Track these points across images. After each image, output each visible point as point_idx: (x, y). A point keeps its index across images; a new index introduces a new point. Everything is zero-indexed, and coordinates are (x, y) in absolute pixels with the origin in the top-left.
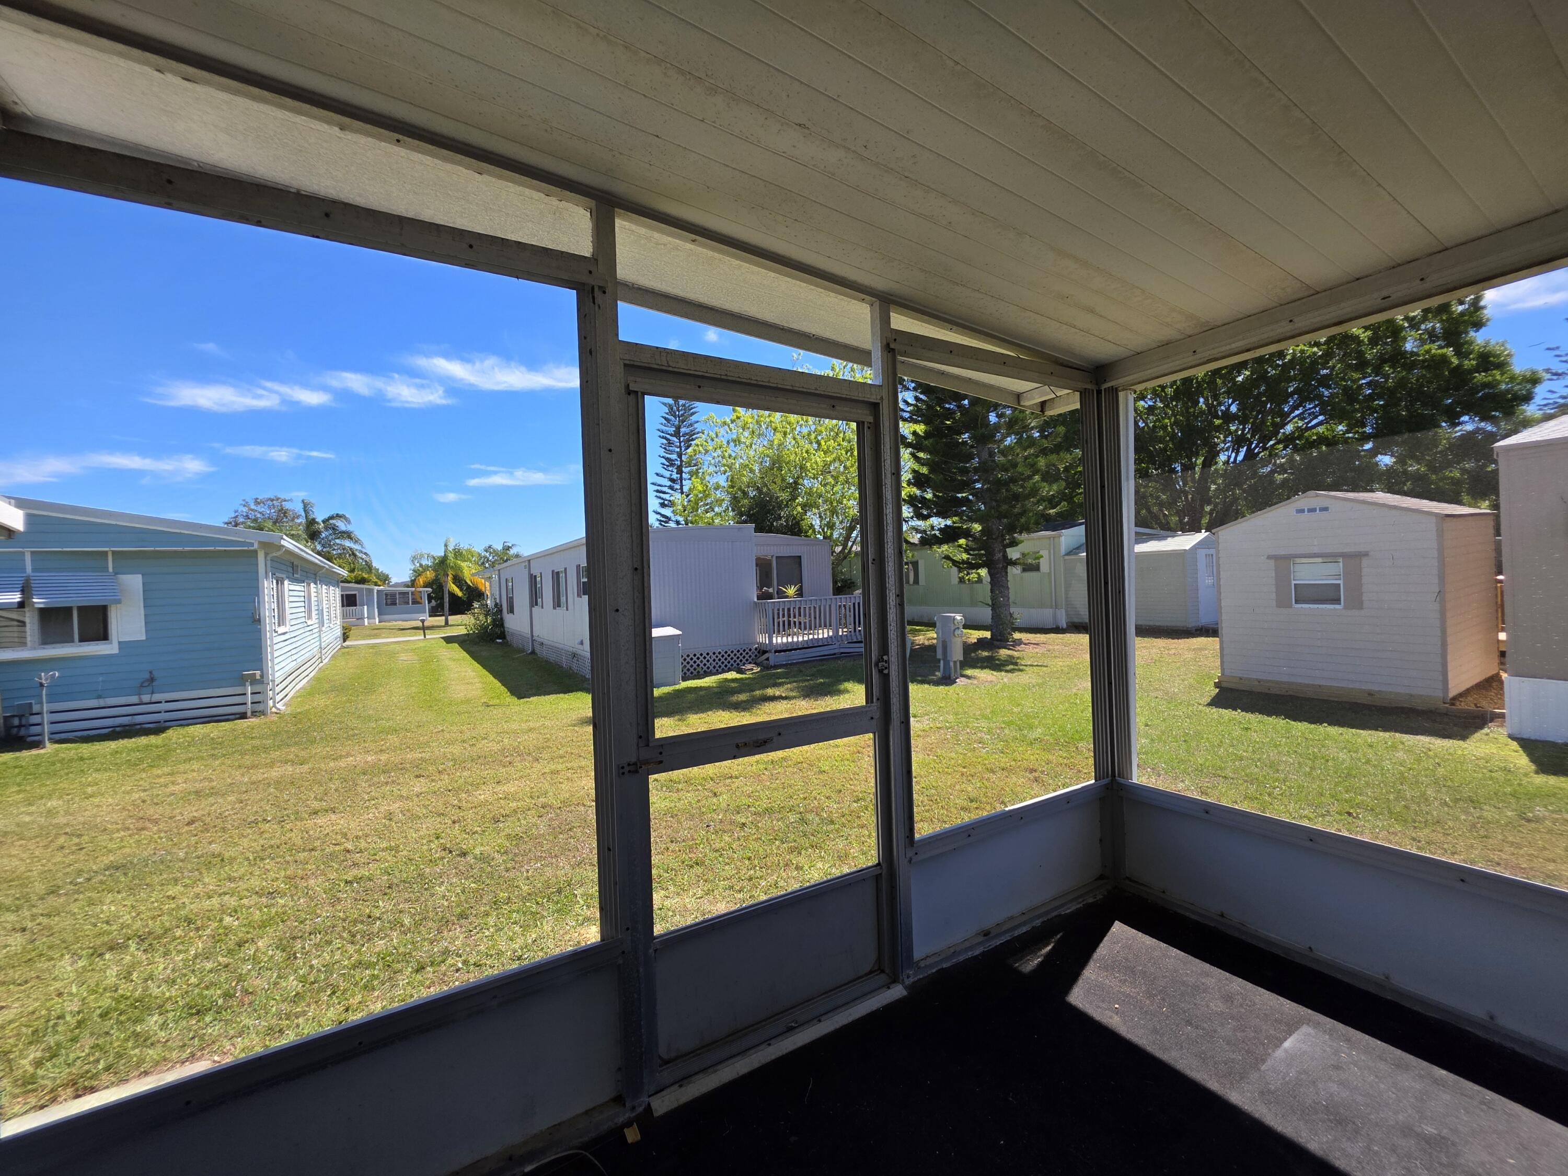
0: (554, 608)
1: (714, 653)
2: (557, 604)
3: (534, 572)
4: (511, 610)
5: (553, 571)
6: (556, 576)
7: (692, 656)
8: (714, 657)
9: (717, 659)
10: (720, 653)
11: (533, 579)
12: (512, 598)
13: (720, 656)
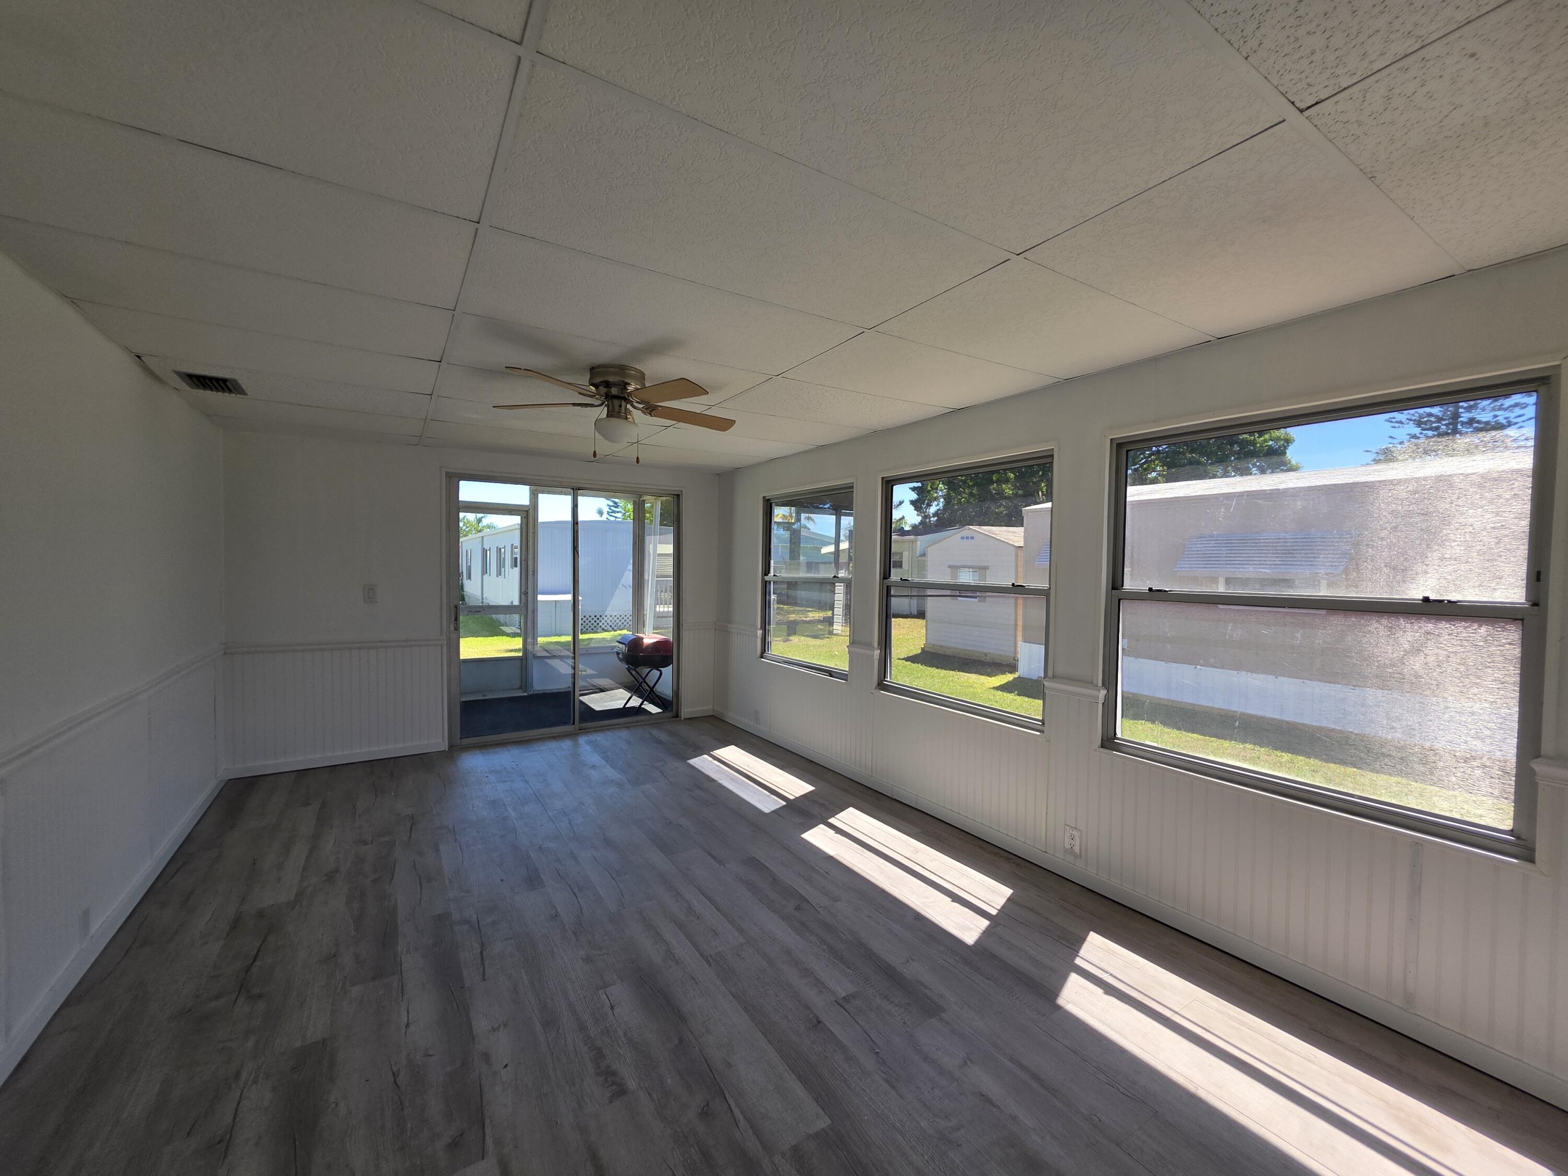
0: (497, 576)
1: (611, 616)
2: (499, 573)
3: (486, 547)
4: (469, 577)
5: (497, 547)
6: (499, 550)
7: (593, 617)
8: (611, 619)
9: (613, 621)
10: (615, 616)
11: (484, 552)
12: (470, 566)
13: (615, 618)
